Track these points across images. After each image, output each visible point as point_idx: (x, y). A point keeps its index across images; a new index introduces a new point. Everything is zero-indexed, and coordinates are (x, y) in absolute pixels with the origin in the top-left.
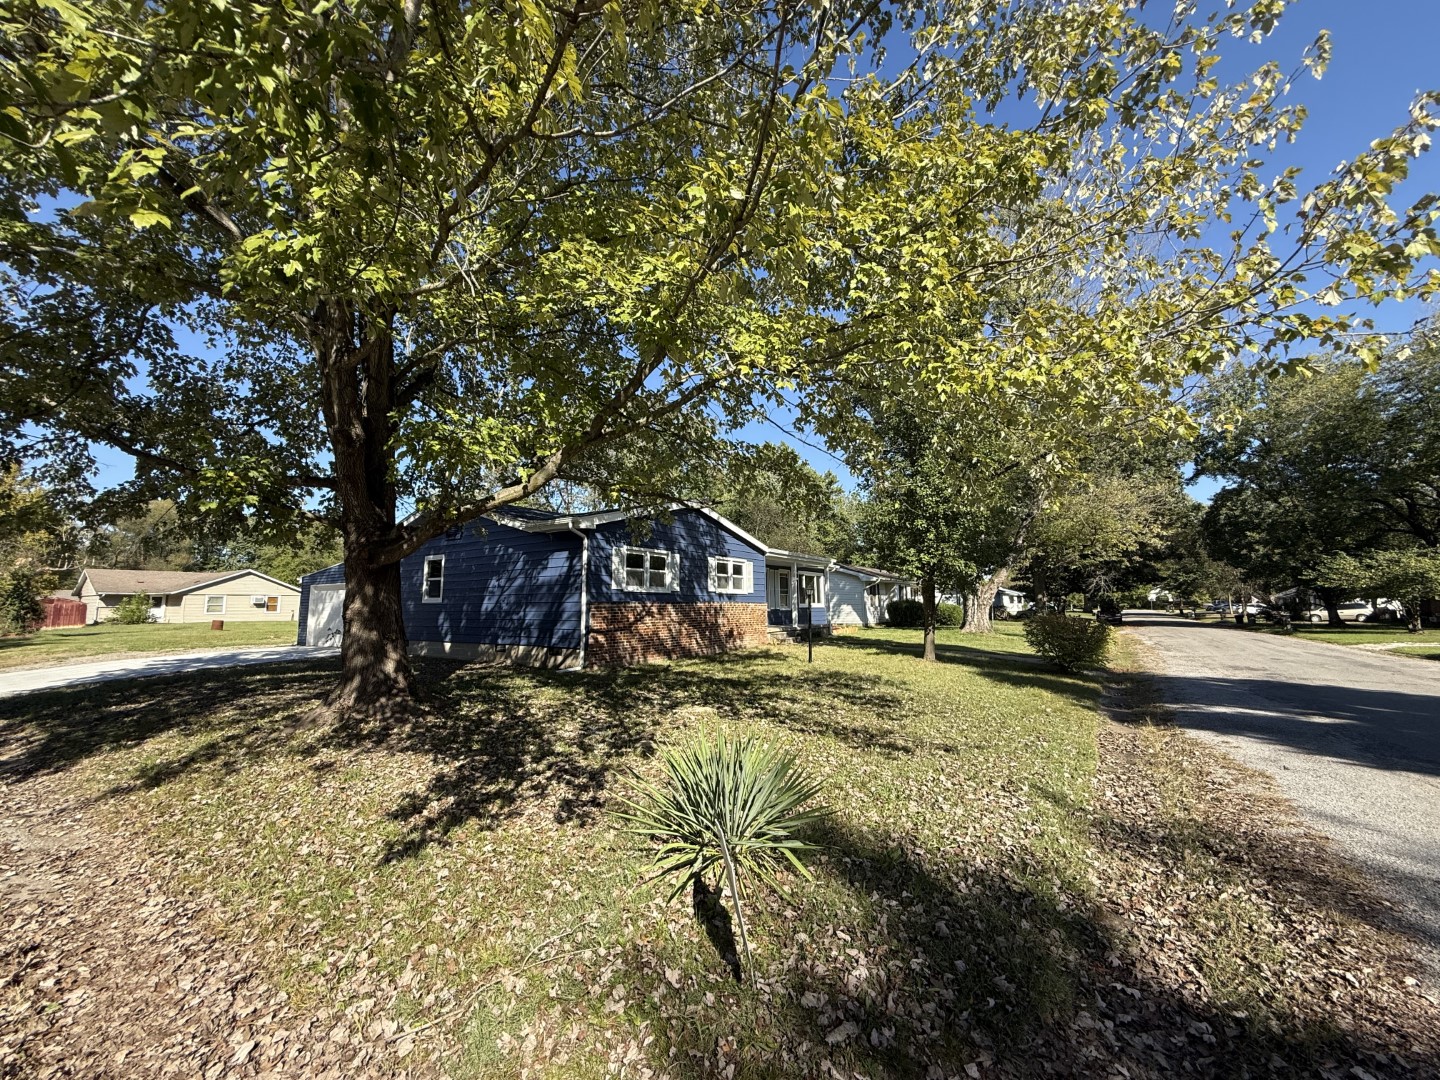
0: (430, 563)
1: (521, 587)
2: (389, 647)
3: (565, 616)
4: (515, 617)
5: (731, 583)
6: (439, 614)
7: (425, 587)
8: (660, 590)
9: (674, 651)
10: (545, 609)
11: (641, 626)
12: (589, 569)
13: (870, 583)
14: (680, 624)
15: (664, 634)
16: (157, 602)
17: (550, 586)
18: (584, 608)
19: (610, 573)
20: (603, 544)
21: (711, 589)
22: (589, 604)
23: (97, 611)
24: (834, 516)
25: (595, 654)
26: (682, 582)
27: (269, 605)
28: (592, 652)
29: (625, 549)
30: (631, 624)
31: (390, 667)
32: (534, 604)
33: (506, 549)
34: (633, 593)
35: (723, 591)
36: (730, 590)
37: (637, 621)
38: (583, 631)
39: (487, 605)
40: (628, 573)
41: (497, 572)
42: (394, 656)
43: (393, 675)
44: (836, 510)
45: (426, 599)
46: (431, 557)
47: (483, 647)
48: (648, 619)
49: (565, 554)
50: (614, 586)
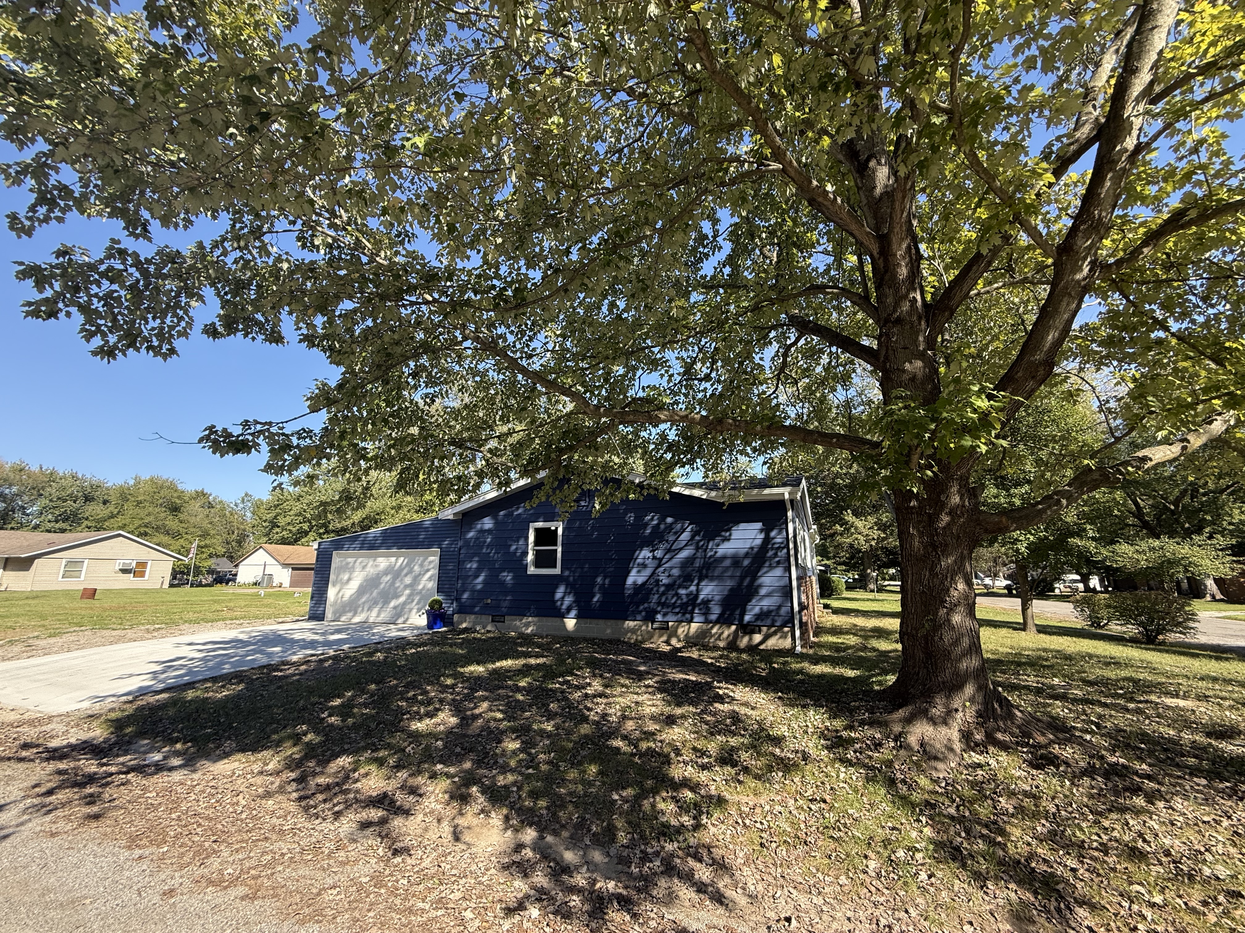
0: (537, 530)
1: (689, 561)
3: (763, 591)
4: (682, 592)
6: (557, 587)
7: (530, 557)
10: (730, 583)
12: (795, 542)
17: (736, 560)
18: (795, 583)
22: (799, 579)
25: (805, 633)
27: (139, 570)
28: (804, 630)
32: (712, 579)
33: (662, 520)
38: (796, 608)
39: (635, 578)
41: (650, 542)
45: (532, 570)
46: (540, 525)
47: (630, 624)
49: (759, 525)
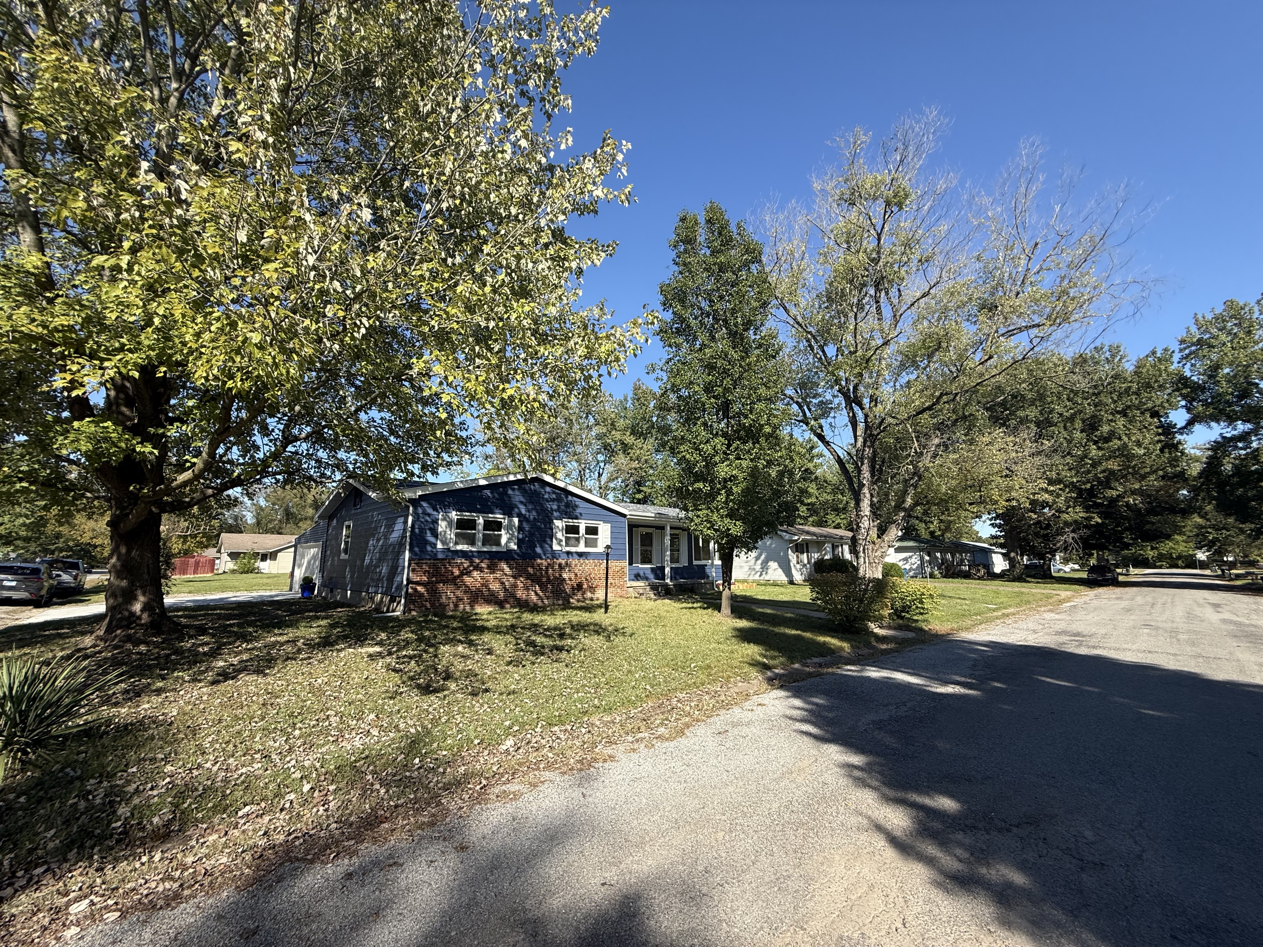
0: (346, 527)
1: (382, 546)
2: (139, 592)
3: (399, 570)
4: (378, 570)
5: (582, 542)
6: (347, 567)
7: (343, 546)
8: (494, 549)
9: (506, 601)
10: (391, 564)
11: (467, 580)
12: (413, 531)
13: (791, 541)
14: (514, 577)
15: (495, 587)
16: (264, 558)
18: (406, 563)
19: (435, 535)
20: (430, 511)
21: (556, 547)
22: (410, 560)
23: (225, 564)
24: (816, 478)
25: (413, 602)
26: (520, 543)
28: (412, 600)
29: (454, 515)
30: (456, 578)
31: (137, 607)
32: (386, 560)
33: (378, 516)
34: (461, 551)
35: (573, 549)
36: (582, 548)
37: (462, 574)
38: (405, 582)
40: (457, 535)
41: (373, 535)
42: (142, 598)
43: (138, 613)
44: (819, 472)
45: (342, 556)
46: (347, 523)
47: (363, 594)
48: (475, 574)
49: (402, 519)
50: (439, 546)
